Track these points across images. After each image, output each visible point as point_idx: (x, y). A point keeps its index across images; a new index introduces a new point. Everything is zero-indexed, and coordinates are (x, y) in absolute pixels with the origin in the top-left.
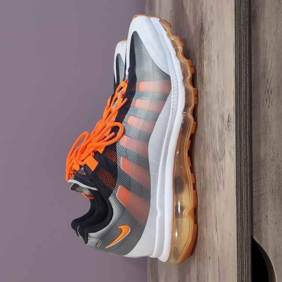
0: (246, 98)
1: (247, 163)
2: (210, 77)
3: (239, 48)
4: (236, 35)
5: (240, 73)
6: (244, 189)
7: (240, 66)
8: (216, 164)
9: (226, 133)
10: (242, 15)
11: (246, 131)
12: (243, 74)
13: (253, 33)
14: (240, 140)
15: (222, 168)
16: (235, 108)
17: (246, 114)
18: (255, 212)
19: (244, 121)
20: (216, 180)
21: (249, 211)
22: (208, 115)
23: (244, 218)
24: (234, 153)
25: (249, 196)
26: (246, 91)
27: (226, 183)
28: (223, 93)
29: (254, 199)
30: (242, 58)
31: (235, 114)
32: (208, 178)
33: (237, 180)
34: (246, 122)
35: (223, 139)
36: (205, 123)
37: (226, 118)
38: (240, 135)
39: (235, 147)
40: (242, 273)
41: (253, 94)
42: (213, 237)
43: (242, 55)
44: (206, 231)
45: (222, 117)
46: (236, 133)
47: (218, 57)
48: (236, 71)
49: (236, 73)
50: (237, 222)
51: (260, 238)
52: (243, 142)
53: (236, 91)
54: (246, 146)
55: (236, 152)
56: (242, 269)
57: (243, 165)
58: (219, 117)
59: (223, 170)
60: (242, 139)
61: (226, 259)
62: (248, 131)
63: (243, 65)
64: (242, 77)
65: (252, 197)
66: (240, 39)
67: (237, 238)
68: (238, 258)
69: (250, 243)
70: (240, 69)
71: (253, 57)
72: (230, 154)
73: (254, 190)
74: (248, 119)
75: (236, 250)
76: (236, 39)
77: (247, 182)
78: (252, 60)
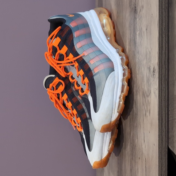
0: (166, 57)
1: (166, 99)
2: (140, 42)
3: (162, 24)
4: (159, 16)
5: (162, 40)
6: (164, 116)
7: (162, 35)
8: (144, 99)
9: (152, 79)
10: (163, 2)
11: (165, 78)
12: (164, 41)
13: (170, 14)
14: (162, 84)
15: (149, 102)
16: (158, 63)
17: (165, 67)
18: (170, 130)
19: (164, 72)
20: (144, 109)
21: (166, 130)
22: (139, 67)
23: (163, 134)
24: (157, 92)
25: (166, 120)
26: (166, 52)
27: (151, 112)
28: (150, 53)
29: (170, 122)
30: (163, 30)
31: (158, 68)
32: (139, 107)
33: (159, 110)
34: (165, 73)
35: (150, 83)
36: (137, 72)
37: (152, 69)
38: (162, 81)
39: (158, 89)
40: (162, 169)
41: (170, 54)
42: (142, 145)
43: (163, 29)
44: (137, 141)
45: (149, 68)
46: (159, 80)
47: (146, 30)
48: (159, 39)
49: (159, 40)
50: (159, 137)
51: (173, 147)
52: (163, 86)
53: (159, 52)
54: (165, 88)
55: (159, 92)
56: (162, 167)
57: (163, 100)
58: (147, 68)
59: (149, 103)
60: (163, 84)
61: (151, 160)
62: (166, 78)
63: (164, 35)
64: (163, 43)
65: (168, 121)
66: (162, 18)
67: (159, 148)
68: (159, 160)
69: (167, 150)
70: (162, 37)
71: (170, 30)
72: (155, 93)
73: (170, 116)
74: (166, 70)
75: (158, 155)
76: (159, 18)
77: (165, 111)
78: (170, 32)
